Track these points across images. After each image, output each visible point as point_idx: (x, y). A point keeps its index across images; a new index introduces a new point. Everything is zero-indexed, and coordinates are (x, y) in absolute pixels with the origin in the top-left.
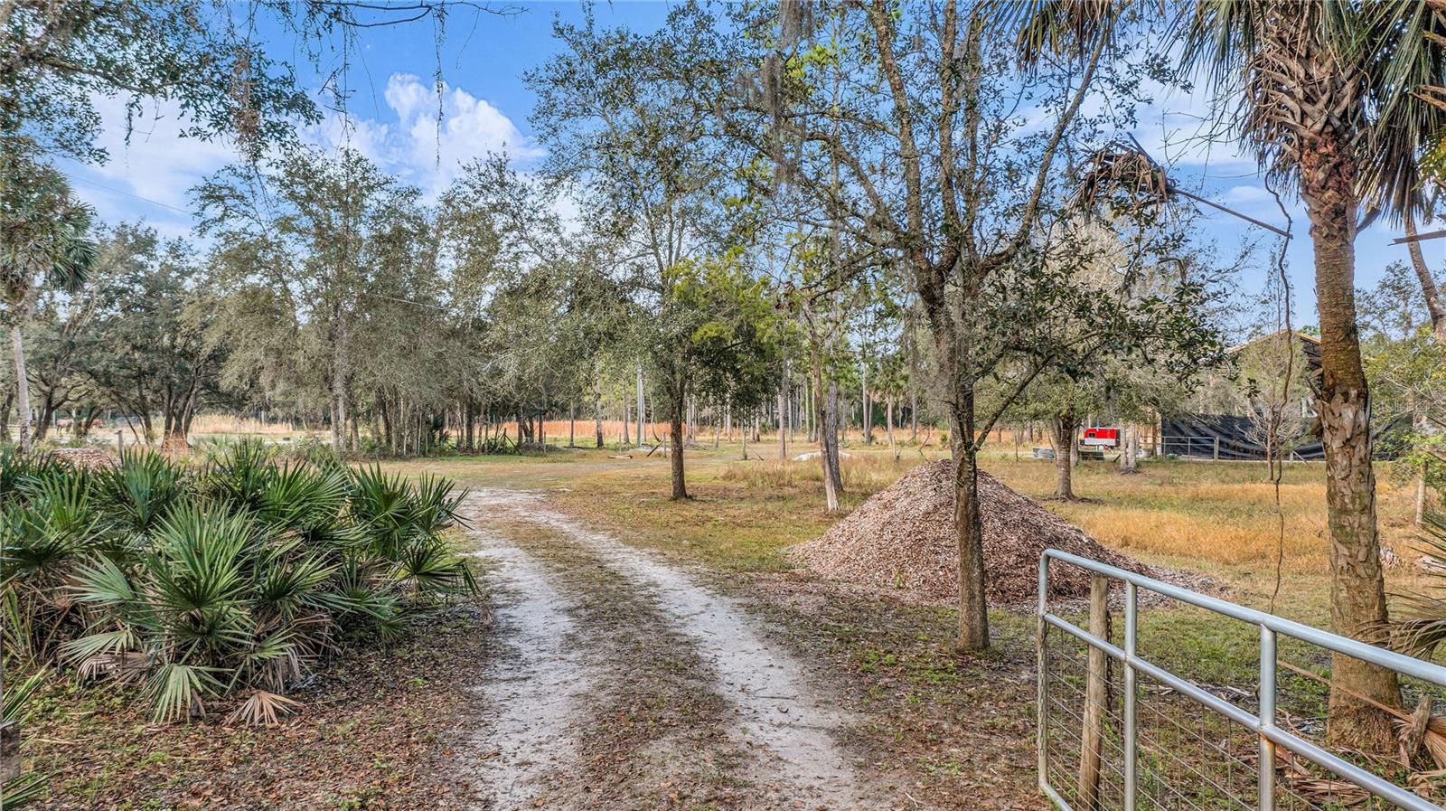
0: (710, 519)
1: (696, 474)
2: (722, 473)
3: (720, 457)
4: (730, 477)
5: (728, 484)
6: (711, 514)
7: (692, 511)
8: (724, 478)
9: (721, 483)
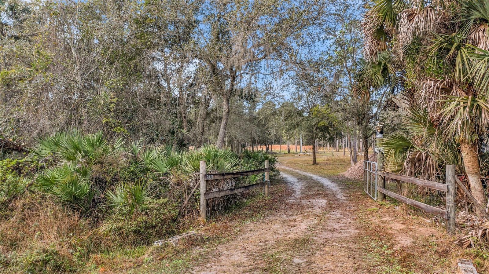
0: (322, 168)
1: (319, 159)
2: (326, 159)
3: (325, 156)
4: (328, 160)
5: (327, 162)
6: (322, 167)
7: (318, 167)
8: (326, 160)
9: (325, 161)
